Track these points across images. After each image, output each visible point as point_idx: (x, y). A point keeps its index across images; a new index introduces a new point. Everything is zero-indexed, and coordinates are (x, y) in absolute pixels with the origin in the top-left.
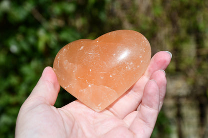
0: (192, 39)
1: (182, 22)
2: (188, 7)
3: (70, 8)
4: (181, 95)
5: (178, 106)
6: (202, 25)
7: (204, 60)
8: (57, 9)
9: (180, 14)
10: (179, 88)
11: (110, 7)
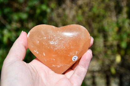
0: (101, 36)
1: (95, 25)
2: (98, 16)
3: (24, 16)
4: (95, 70)
5: (93, 77)
6: (106, 27)
7: (108, 48)
8: (15, 17)
9: (94, 20)
10: (94, 66)
11: (50, 16)
